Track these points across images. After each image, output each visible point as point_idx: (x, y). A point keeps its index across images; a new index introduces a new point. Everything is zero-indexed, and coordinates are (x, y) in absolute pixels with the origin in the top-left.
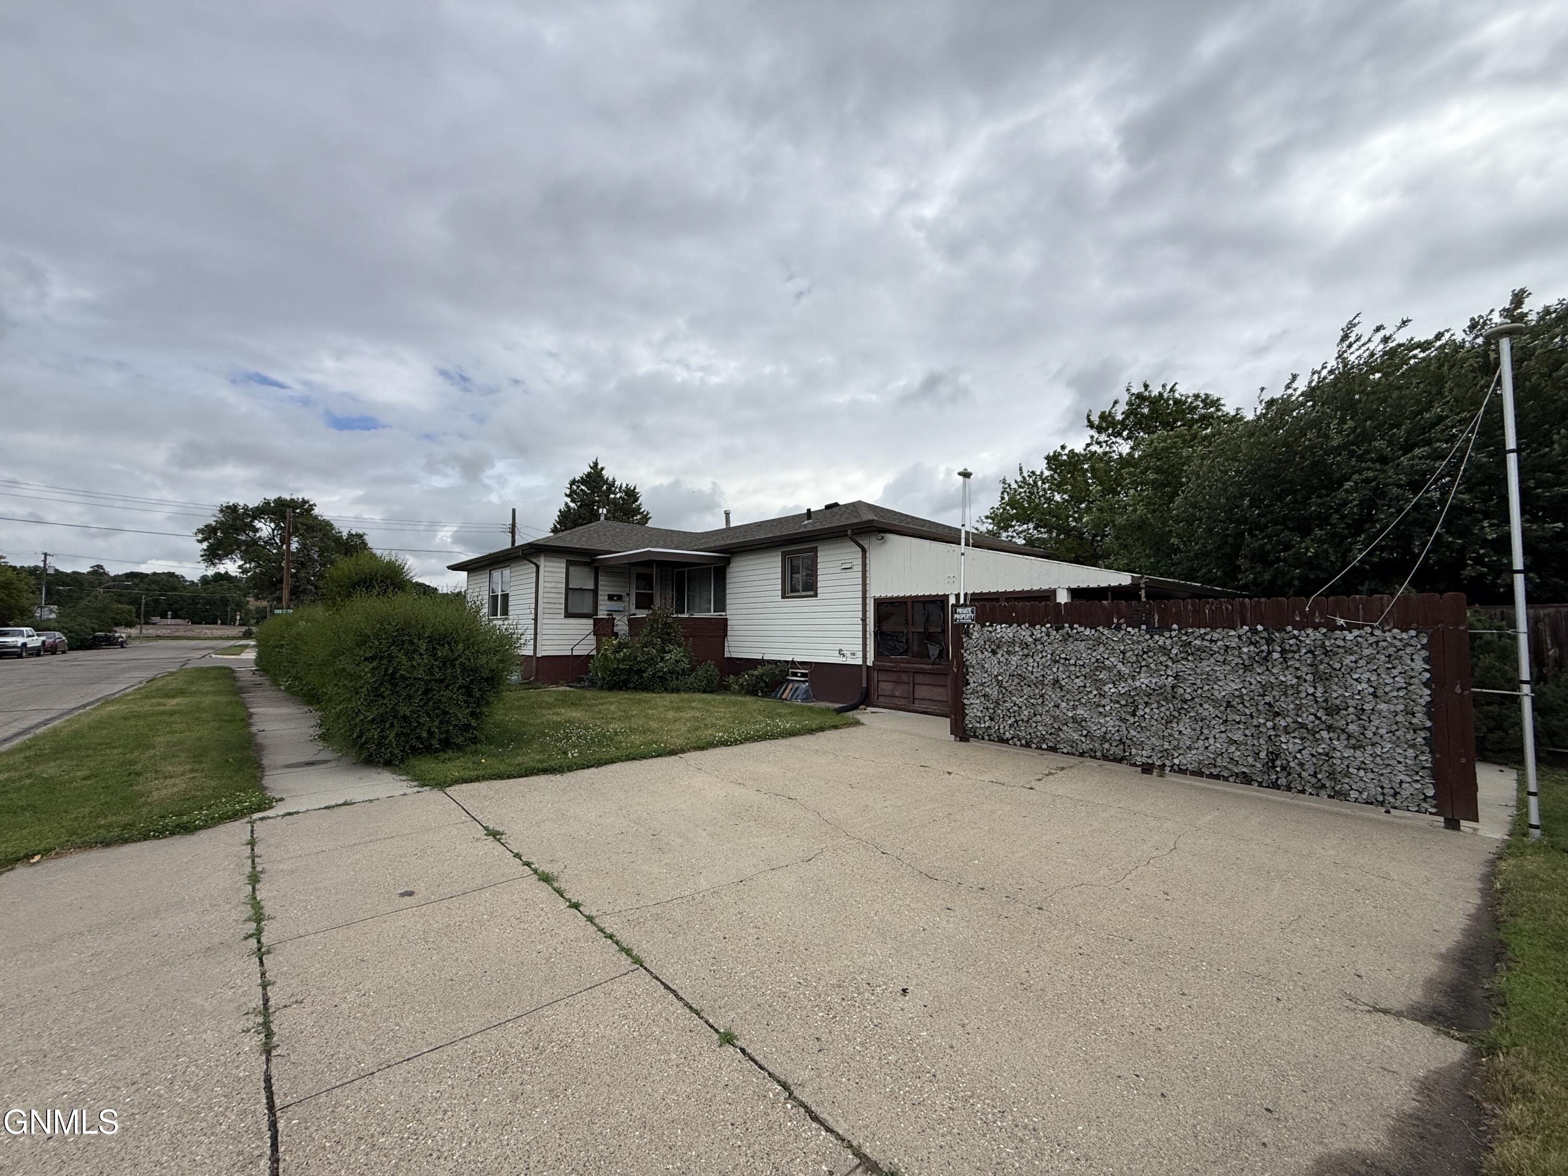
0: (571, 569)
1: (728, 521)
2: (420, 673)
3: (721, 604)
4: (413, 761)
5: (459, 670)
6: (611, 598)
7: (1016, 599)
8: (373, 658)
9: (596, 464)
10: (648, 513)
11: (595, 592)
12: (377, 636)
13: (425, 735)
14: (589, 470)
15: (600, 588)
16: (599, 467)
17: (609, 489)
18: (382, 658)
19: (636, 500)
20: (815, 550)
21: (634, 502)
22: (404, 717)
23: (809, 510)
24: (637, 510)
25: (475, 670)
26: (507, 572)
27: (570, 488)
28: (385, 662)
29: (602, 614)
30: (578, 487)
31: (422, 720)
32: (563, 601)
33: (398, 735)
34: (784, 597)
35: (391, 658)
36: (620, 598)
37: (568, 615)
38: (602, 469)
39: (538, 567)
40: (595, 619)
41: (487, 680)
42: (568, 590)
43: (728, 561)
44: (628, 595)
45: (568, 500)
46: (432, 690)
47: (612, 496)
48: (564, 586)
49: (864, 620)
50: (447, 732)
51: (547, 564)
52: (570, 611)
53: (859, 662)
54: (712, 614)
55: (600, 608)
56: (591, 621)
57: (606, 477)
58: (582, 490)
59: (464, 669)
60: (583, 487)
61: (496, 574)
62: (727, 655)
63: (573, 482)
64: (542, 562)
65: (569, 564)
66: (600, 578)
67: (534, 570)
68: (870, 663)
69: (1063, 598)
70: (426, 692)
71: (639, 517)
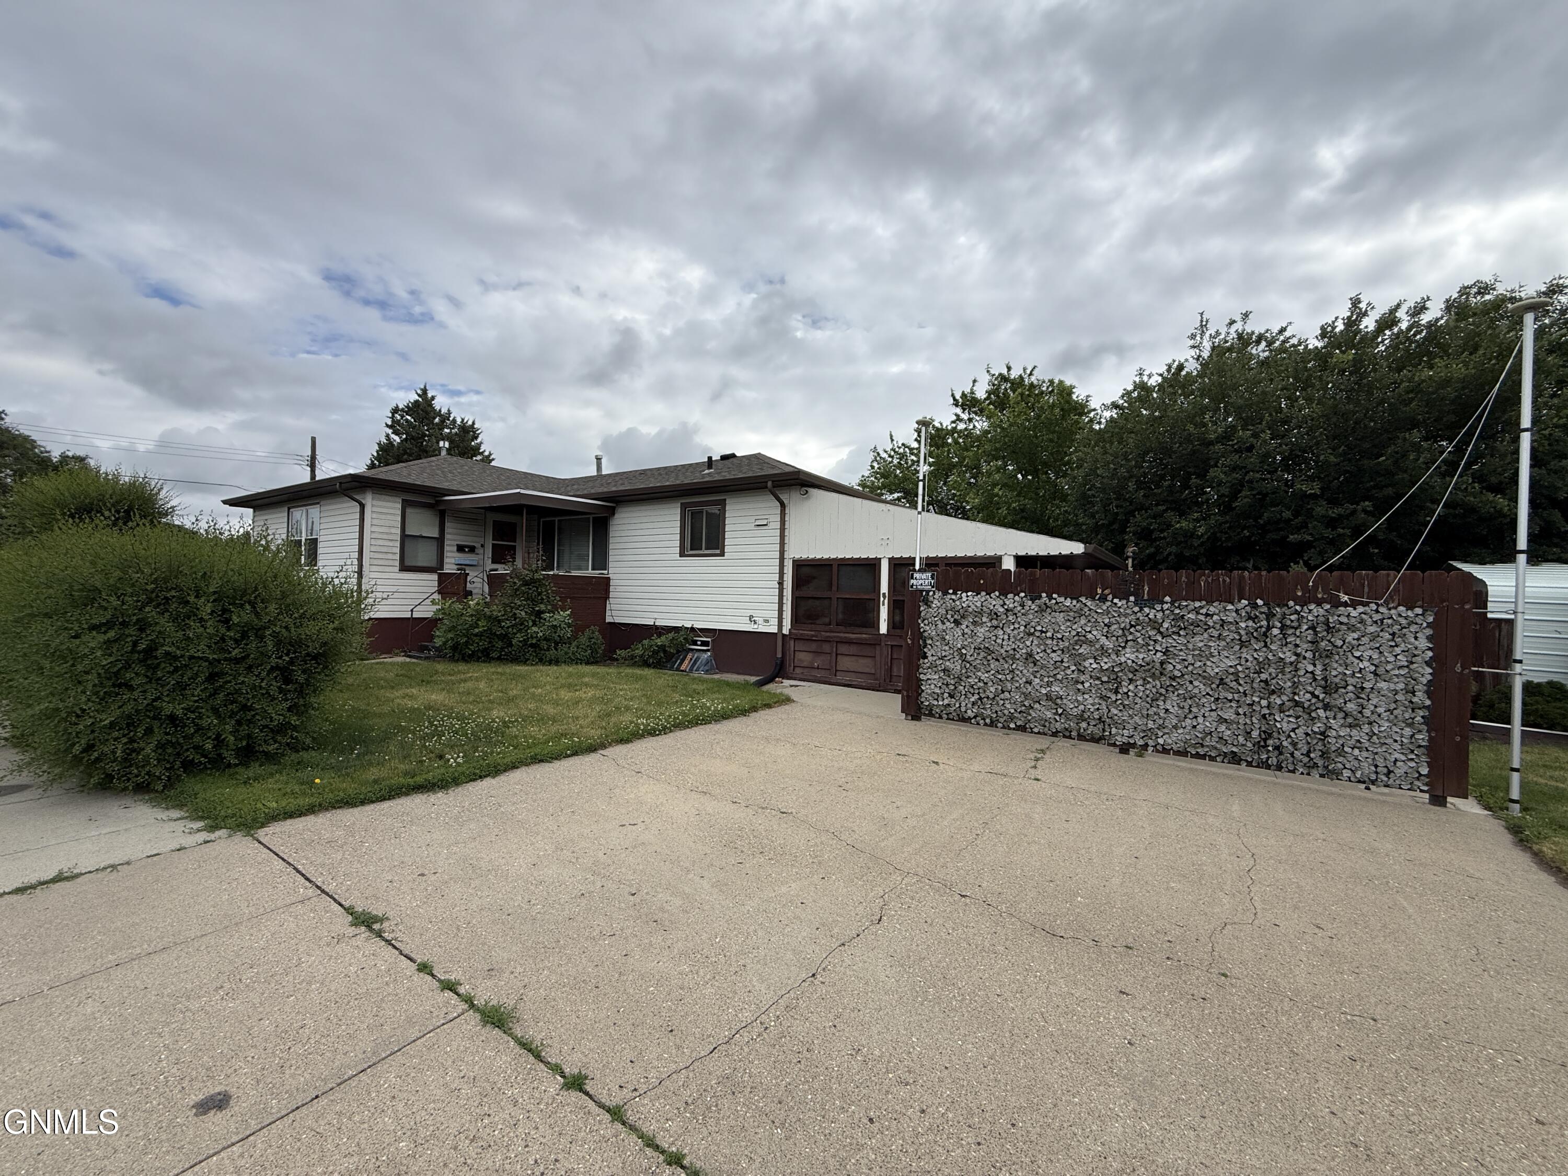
0: (409, 511)
1: (598, 467)
2: (201, 649)
3: (601, 561)
4: (191, 784)
5: (270, 645)
6: (460, 549)
8: (109, 625)
9: (425, 391)
10: (490, 454)
11: (440, 541)
12: (114, 590)
13: (209, 746)
14: (417, 398)
15: (447, 536)
16: (430, 395)
17: (443, 421)
18: (124, 624)
19: (476, 438)
20: (723, 503)
21: (473, 440)
22: (172, 718)
23: (710, 458)
24: (476, 451)
25: (297, 644)
26: (314, 511)
27: (393, 417)
28: (132, 631)
29: (450, 567)
30: (402, 417)
31: (204, 723)
32: (398, 550)
33: (161, 746)
34: (682, 554)
35: (143, 626)
36: (472, 549)
37: (404, 568)
38: (433, 398)
39: (362, 507)
40: (440, 575)
41: (315, 657)
42: (404, 537)
43: (612, 512)
44: (482, 546)
45: (390, 431)
46: (220, 674)
47: (447, 431)
48: (398, 531)
49: (781, 583)
50: (249, 736)
51: (375, 502)
52: (408, 563)
53: (774, 629)
54: (590, 572)
55: (446, 560)
56: (435, 577)
57: (437, 408)
58: (407, 421)
59: (279, 643)
60: (409, 418)
61: (298, 514)
62: (607, 621)
63: (395, 410)
64: (369, 500)
65: (406, 504)
66: (447, 524)
67: (358, 509)
68: (786, 631)
69: (1009, 564)
70: (212, 677)
71: (479, 458)
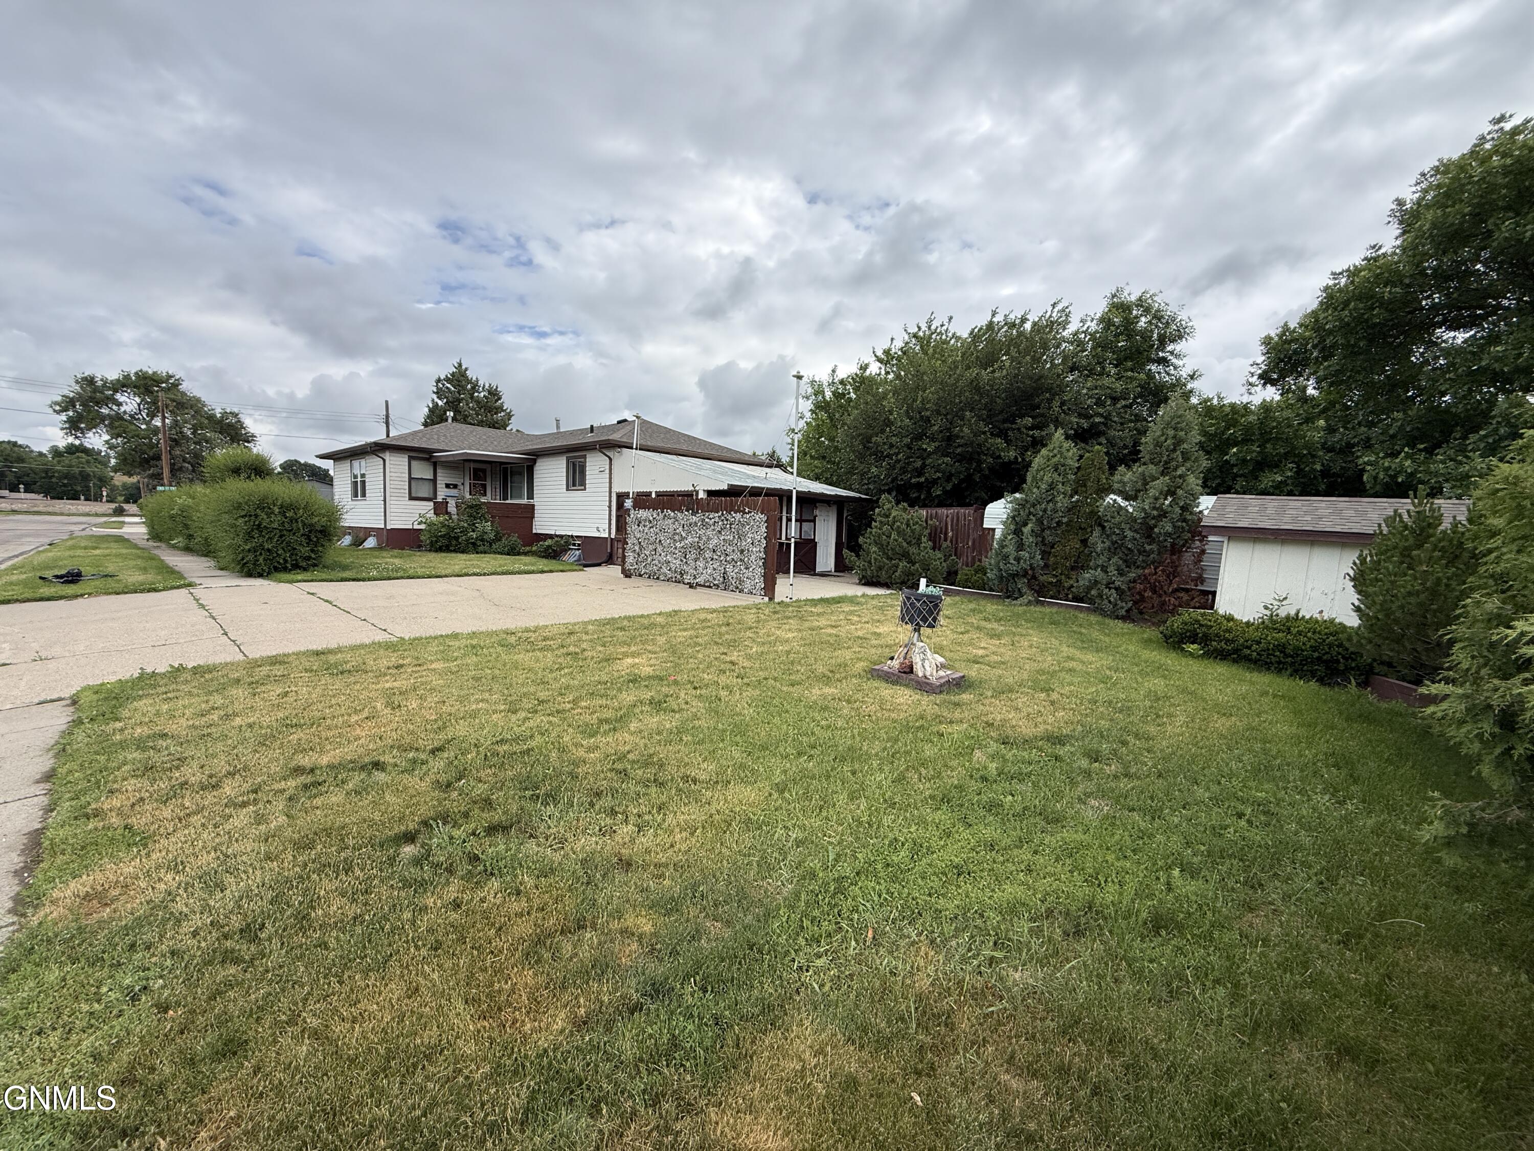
0: (414, 463)
1: (558, 427)
2: (275, 525)
3: (531, 496)
4: (276, 574)
5: (300, 525)
6: (448, 486)
7: (683, 496)
8: (246, 516)
9: (460, 365)
10: (511, 411)
11: (434, 481)
12: (246, 503)
13: (281, 561)
14: (455, 370)
15: (438, 478)
16: (464, 367)
17: (473, 388)
18: (250, 516)
19: (500, 399)
20: (585, 457)
21: (496, 401)
22: (269, 550)
23: (592, 426)
24: (500, 409)
25: (311, 525)
26: (363, 462)
27: (437, 386)
28: (253, 518)
29: (439, 499)
30: (444, 385)
31: (279, 552)
32: (407, 487)
33: (264, 560)
34: (568, 489)
35: (256, 516)
36: (455, 486)
37: (411, 498)
38: (466, 369)
39: (384, 461)
40: (435, 503)
41: (321, 532)
42: (411, 479)
43: (534, 462)
44: (463, 484)
45: (435, 396)
46: (284, 535)
47: (476, 394)
48: (407, 475)
49: (610, 507)
50: (296, 560)
51: (392, 458)
52: (413, 495)
53: (607, 536)
54: (525, 501)
55: (438, 493)
56: (432, 504)
57: (470, 377)
58: (447, 388)
59: (304, 524)
60: (449, 385)
61: (356, 463)
62: (534, 531)
63: (439, 381)
64: (387, 456)
65: (411, 458)
66: (438, 471)
67: (382, 462)
68: (613, 536)
69: (702, 495)
70: (281, 536)
71: (503, 414)
